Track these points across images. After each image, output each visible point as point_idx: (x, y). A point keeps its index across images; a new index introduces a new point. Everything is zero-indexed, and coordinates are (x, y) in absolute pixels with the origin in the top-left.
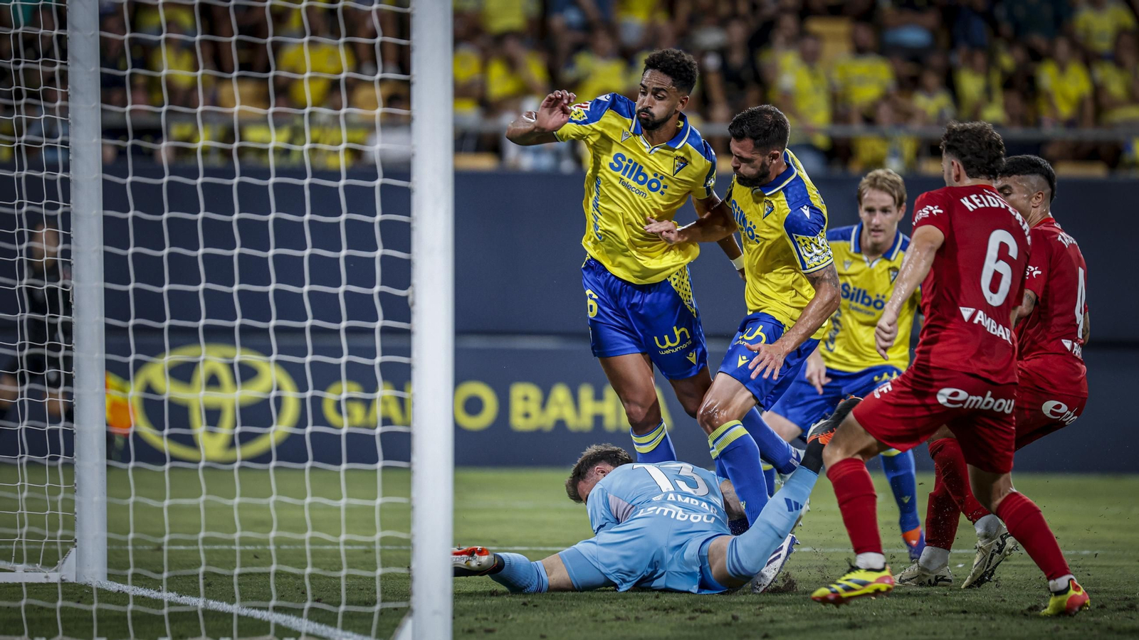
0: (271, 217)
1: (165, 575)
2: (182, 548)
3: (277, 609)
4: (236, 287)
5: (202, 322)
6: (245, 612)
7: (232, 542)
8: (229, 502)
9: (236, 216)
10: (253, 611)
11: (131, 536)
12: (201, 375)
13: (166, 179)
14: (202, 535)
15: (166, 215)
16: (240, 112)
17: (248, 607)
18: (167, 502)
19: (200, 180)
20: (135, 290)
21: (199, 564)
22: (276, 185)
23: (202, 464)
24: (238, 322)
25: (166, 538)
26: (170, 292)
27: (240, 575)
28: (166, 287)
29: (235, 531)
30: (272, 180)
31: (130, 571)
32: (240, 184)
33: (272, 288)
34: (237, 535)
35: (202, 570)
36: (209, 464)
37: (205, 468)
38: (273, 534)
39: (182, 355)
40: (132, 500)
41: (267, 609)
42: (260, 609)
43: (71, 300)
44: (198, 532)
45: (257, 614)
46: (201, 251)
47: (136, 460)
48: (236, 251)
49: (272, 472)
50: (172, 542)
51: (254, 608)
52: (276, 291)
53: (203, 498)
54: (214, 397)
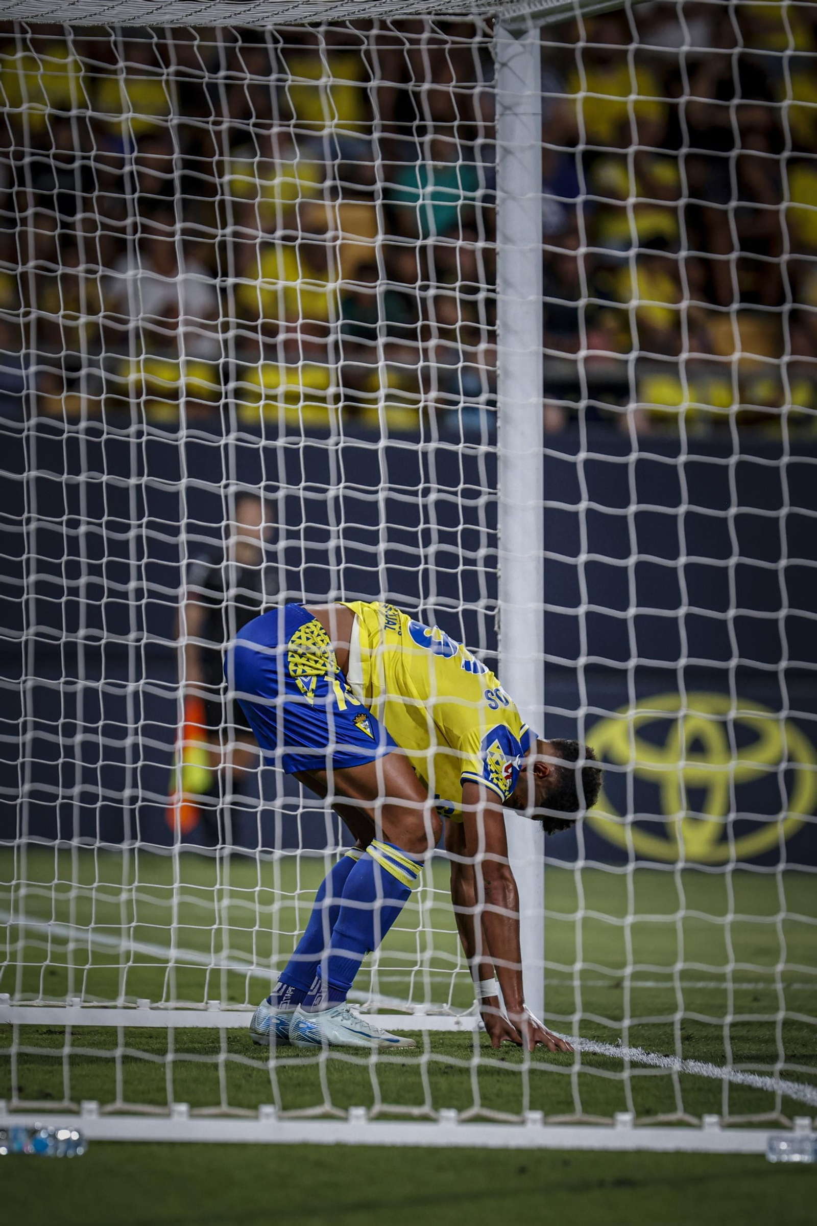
0: (784, 512)
1: (627, 1023)
2: (650, 984)
3: (785, 1075)
4: (732, 613)
5: (683, 662)
6: (739, 1078)
7: (721, 978)
8: (718, 920)
9: (733, 510)
10: (752, 1077)
11: (578, 966)
12: (681, 737)
13: (633, 457)
14: (679, 966)
15: (633, 508)
16: (742, 361)
17: (743, 1071)
18: (630, 919)
19: (683, 458)
20: (589, 615)
21: (673, 1009)
22: (790, 466)
23: (680, 865)
24: (733, 663)
25: (628, 970)
26: (638, 618)
27: (733, 1025)
28: (632, 611)
29: (726, 961)
30: (786, 459)
31: (577, 1017)
32: (740, 465)
33: (783, 613)
34: (729, 968)
35: (678, 1016)
36: (690, 865)
37: (684, 871)
38: (780, 967)
39: (653, 710)
40: (580, 915)
41: (770, 1074)
42: (761, 1074)
43: (496, 628)
44: (673, 962)
45: (757, 1081)
46: (683, 560)
47: (588, 857)
48: (733, 561)
49: (779, 878)
50: (636, 976)
51: (753, 1072)
52: (789, 619)
53: (681, 913)
54: (700, 769)
